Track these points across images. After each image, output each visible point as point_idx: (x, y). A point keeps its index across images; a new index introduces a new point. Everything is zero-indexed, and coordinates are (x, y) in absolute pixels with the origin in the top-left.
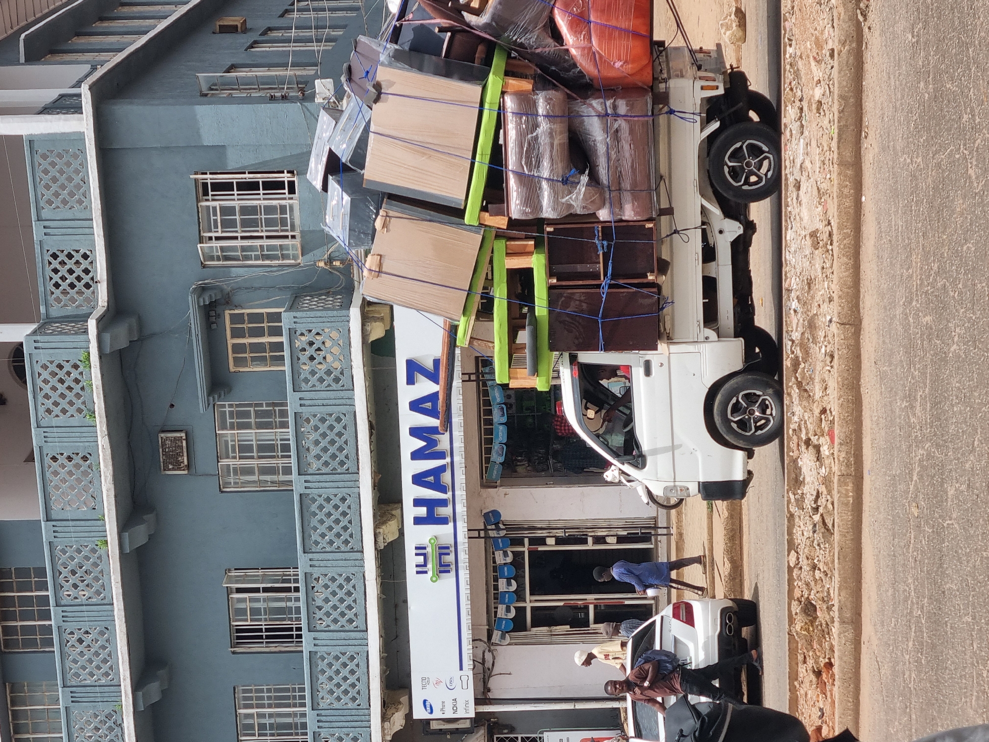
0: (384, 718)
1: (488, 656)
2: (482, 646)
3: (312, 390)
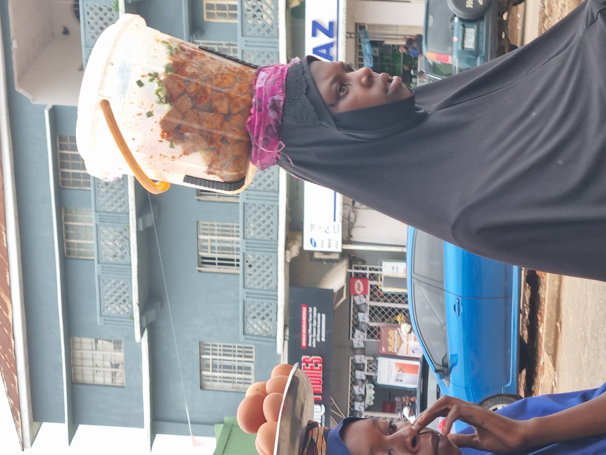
0: (287, 248)
1: (352, 215)
2: (349, 208)
3: (253, 36)
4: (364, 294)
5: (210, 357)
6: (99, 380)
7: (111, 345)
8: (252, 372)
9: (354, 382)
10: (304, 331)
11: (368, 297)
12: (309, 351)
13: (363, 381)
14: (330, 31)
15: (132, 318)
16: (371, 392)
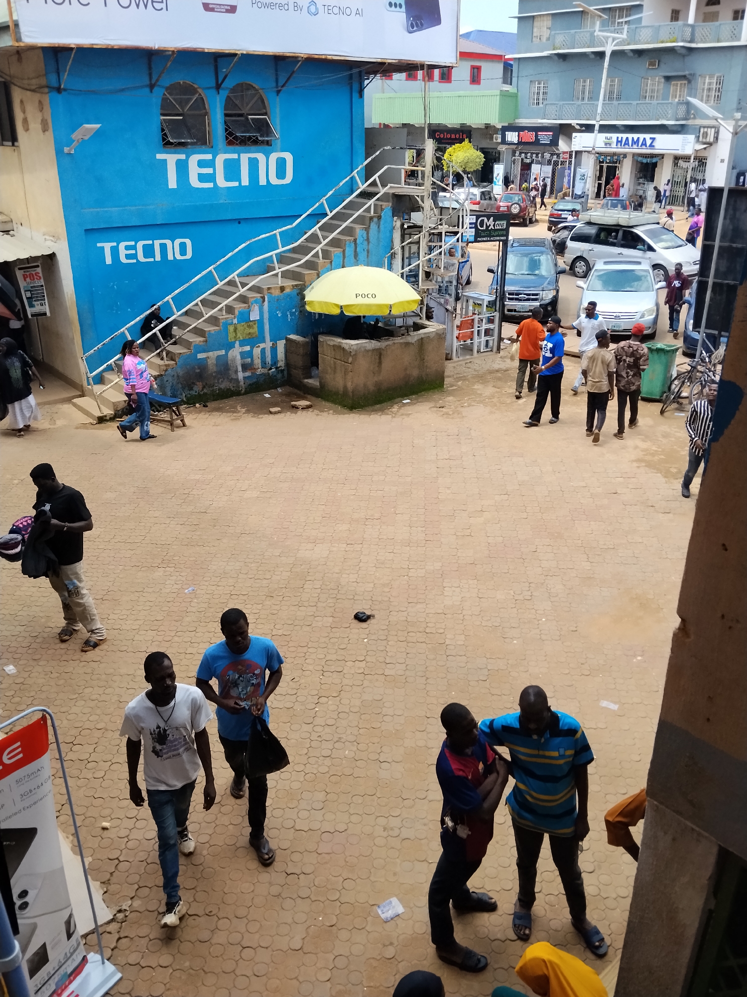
3: (657, 109)
4: (563, 158)
5: (542, 85)
6: (535, 30)
7: (548, 36)
8: (537, 106)
9: (532, 154)
10: (544, 133)
11: (562, 160)
12: (536, 136)
13: (532, 157)
14: (651, 146)
15: (554, 49)
16: (528, 161)
